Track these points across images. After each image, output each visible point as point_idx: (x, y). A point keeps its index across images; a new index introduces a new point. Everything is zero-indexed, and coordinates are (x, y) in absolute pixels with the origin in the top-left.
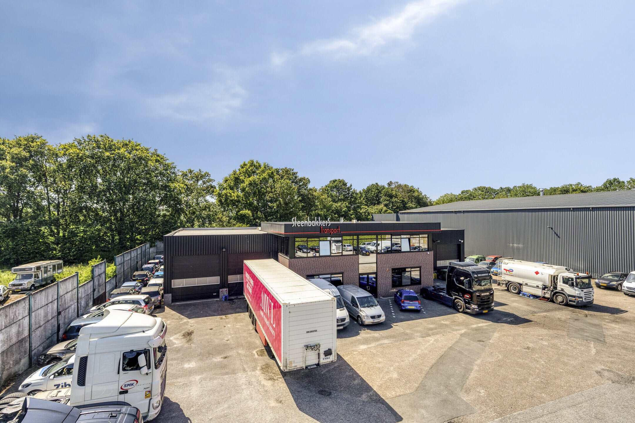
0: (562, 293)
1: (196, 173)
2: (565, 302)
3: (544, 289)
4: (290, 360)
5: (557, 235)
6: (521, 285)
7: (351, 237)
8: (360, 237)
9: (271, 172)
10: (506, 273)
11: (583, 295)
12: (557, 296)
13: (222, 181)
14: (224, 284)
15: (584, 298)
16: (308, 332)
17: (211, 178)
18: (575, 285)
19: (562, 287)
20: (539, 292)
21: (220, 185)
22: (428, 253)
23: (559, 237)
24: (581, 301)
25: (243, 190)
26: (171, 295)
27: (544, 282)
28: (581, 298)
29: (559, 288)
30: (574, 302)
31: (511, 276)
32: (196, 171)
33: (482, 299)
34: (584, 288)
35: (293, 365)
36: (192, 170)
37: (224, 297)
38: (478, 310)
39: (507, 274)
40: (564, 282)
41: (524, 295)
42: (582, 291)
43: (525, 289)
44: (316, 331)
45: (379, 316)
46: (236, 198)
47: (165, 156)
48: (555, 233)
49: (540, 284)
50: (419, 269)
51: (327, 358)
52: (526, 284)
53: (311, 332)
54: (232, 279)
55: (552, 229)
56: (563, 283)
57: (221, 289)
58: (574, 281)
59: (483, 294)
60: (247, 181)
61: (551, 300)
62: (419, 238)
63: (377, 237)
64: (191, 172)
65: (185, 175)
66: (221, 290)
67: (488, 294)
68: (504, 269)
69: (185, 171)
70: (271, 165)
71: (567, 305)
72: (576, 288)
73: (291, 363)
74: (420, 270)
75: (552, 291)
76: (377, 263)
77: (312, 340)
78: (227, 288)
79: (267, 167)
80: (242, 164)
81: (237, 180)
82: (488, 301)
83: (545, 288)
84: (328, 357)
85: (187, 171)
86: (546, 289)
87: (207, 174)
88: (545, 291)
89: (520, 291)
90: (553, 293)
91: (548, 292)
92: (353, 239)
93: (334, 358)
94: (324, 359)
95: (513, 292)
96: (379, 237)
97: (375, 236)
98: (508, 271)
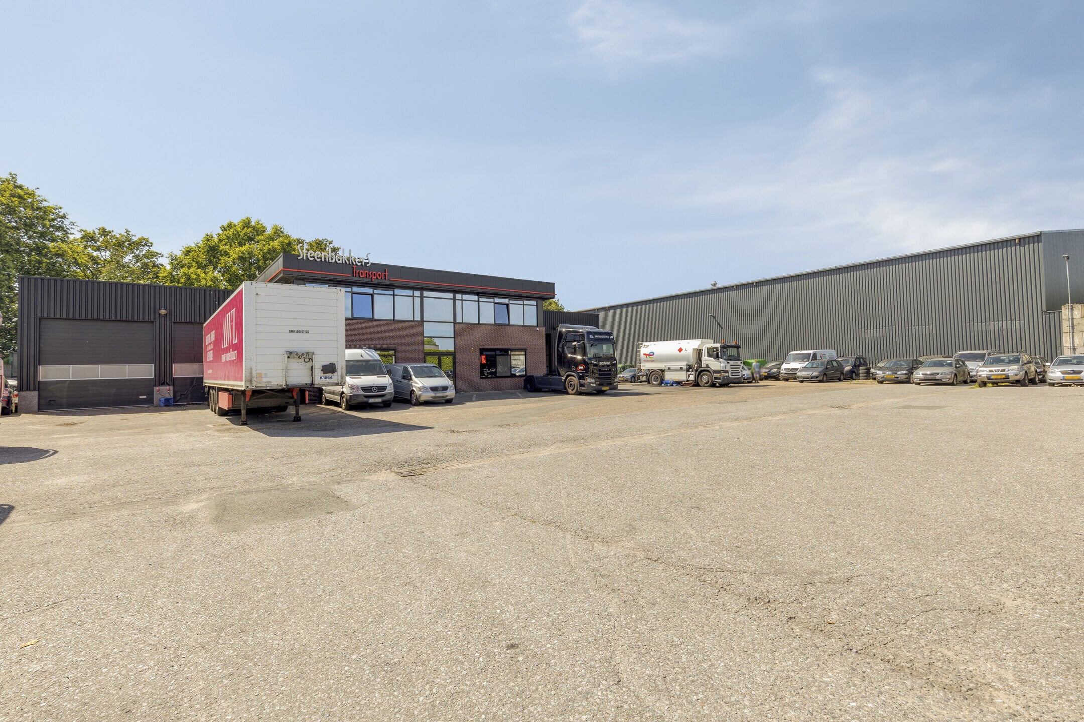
0: (707, 370)
1: (118, 236)
2: (710, 381)
3: (688, 370)
4: (258, 372)
5: (720, 326)
6: (663, 371)
7: (410, 293)
8: (426, 293)
9: (287, 241)
10: (646, 359)
11: (728, 368)
12: (702, 377)
13: (179, 254)
14: (163, 378)
15: (730, 373)
16: (292, 331)
17: (153, 249)
18: (720, 356)
19: (707, 362)
20: (682, 376)
21: (173, 259)
22: (538, 329)
23: (722, 328)
24: (727, 376)
25: (226, 269)
26: (36, 393)
27: (688, 361)
28: (726, 372)
29: (704, 365)
30: (720, 379)
31: (652, 361)
32: (118, 231)
33: (600, 370)
34: (731, 360)
35: (264, 380)
36: (107, 229)
37: (163, 399)
38: (595, 385)
39: (648, 361)
40: (710, 356)
41: (666, 384)
42: (728, 363)
43: (669, 376)
44: (307, 332)
45: (445, 388)
46: (209, 283)
47: (38, 193)
48: (718, 324)
49: (683, 364)
50: (523, 353)
51: (328, 378)
52: (669, 368)
53: (298, 332)
54: (181, 370)
55: (714, 317)
56: (708, 357)
57: (155, 385)
58: (719, 351)
59: (601, 363)
60: (235, 252)
61: (696, 384)
62: (523, 305)
63: (454, 297)
64: (104, 232)
65: (89, 238)
66: (156, 389)
67: (609, 363)
68: (644, 354)
69: (90, 230)
70: (287, 231)
71: (713, 385)
72: (721, 360)
73: (260, 376)
74: (525, 355)
75: (697, 370)
76: (454, 338)
77: (300, 344)
78: (169, 385)
79: (278, 232)
80: (225, 224)
81: (213, 251)
82: (610, 374)
83: (689, 368)
84: (330, 375)
85: (97, 232)
86: (691, 370)
87: (143, 242)
88: (690, 373)
89: (663, 380)
90: (697, 373)
91: (692, 373)
92: (413, 296)
93: (340, 378)
94: (321, 378)
95: (655, 383)
96: (458, 296)
97: (451, 295)
98: (648, 356)
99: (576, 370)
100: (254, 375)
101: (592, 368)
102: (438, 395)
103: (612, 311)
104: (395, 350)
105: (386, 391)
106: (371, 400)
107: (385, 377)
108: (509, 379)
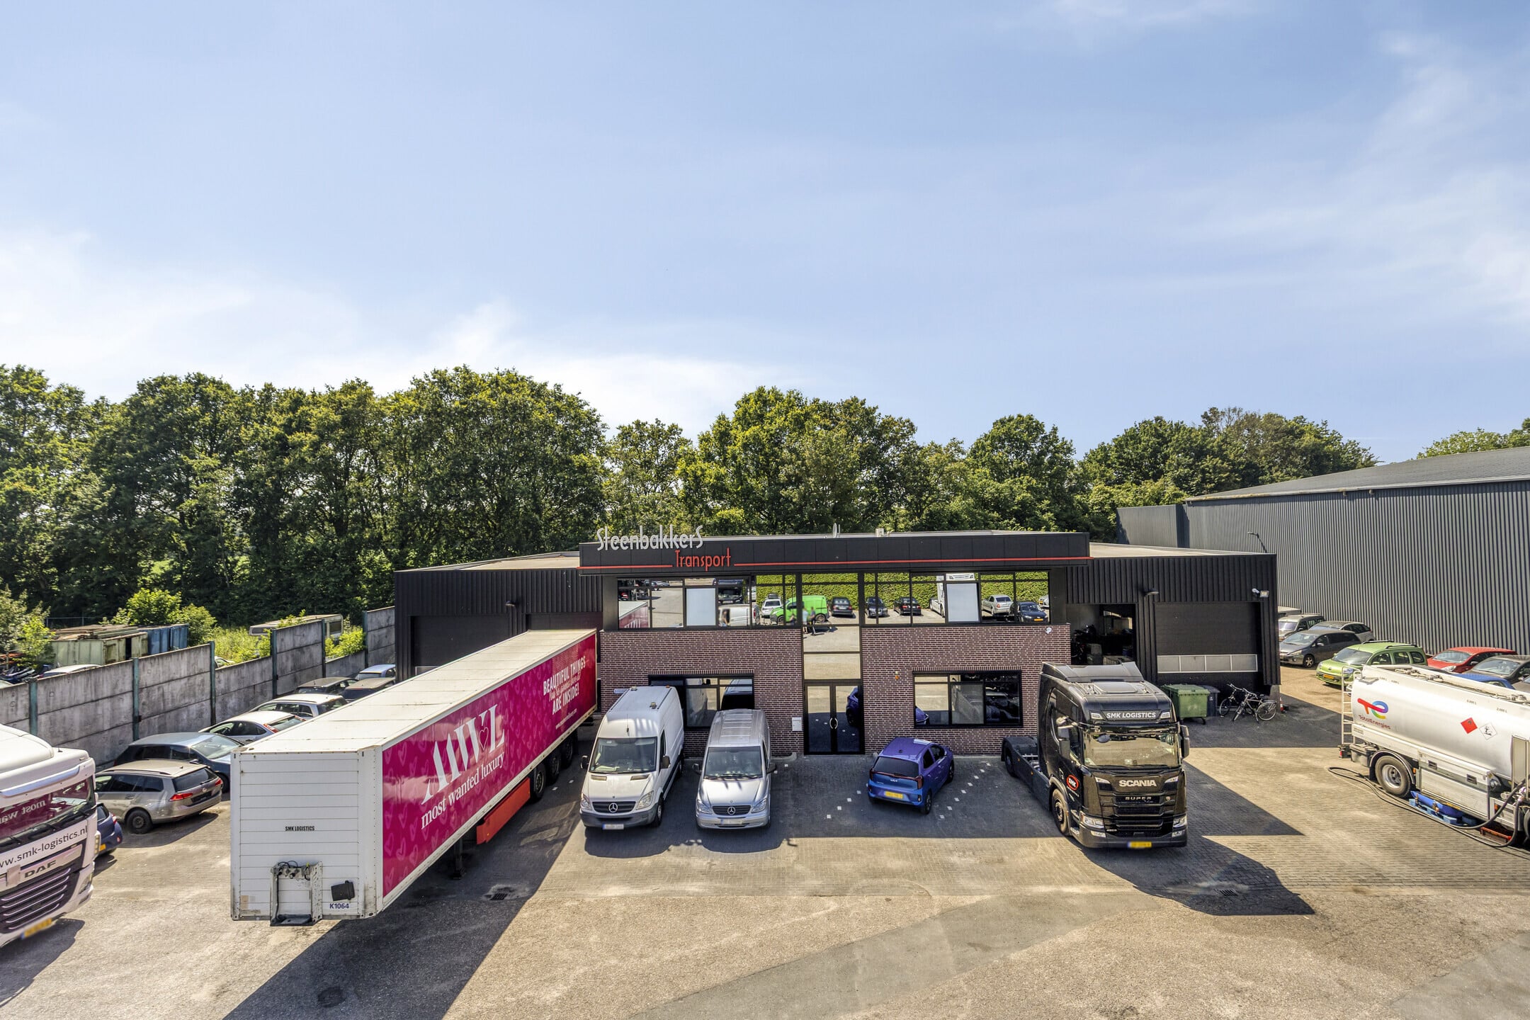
3: (1494, 792)
4: (243, 894)
6: (1414, 764)
7: (776, 579)
8: (805, 578)
10: (1367, 716)
13: (696, 442)
16: (290, 829)
20: (1478, 804)
22: (1050, 629)
27: (1497, 764)
31: (1383, 726)
33: (1121, 800)
35: (250, 907)
38: (1103, 835)
39: (1370, 721)
41: (1421, 803)
43: (1429, 783)
44: (311, 828)
46: (713, 481)
49: (1480, 771)
50: (1014, 678)
51: (342, 906)
52: (1432, 764)
53: (299, 829)
60: (740, 438)
62: (1014, 581)
63: (861, 579)
67: (1151, 783)
68: (1360, 701)
73: (244, 899)
75: (1522, 804)
76: (861, 652)
80: (743, 397)
82: (1158, 810)
83: (1499, 787)
84: (345, 901)
85: (633, 426)
86: (1505, 795)
88: (1502, 801)
89: (1414, 788)
90: (1521, 811)
91: (1509, 806)
92: (784, 585)
93: (361, 908)
94: (331, 906)
95: (1392, 786)
96: (869, 577)
97: (853, 577)
98: (1369, 709)
99: (1066, 782)
100: (238, 899)
102: (728, 822)
103: (1383, 500)
104: (751, 676)
105: (634, 811)
106: (607, 826)
107: (646, 777)
108: (979, 731)
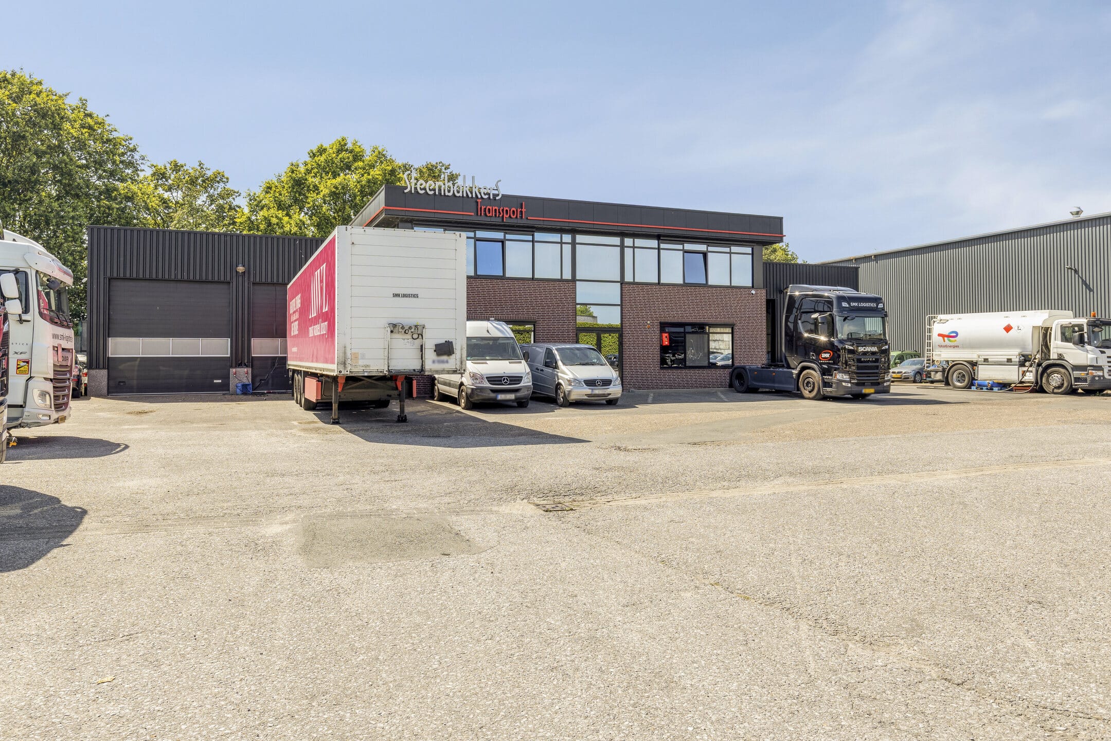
0: (1059, 364)
1: (191, 171)
2: (1065, 385)
3: (1022, 364)
4: (353, 351)
5: (1088, 287)
6: (974, 364)
7: (556, 237)
8: (580, 238)
9: (390, 168)
10: (944, 344)
11: (1103, 361)
12: (1049, 376)
13: (258, 191)
14: (240, 357)
15: (1106, 371)
16: (396, 295)
17: (229, 186)
18: (1086, 340)
19: (1060, 351)
20: (1011, 374)
21: (252, 198)
22: (753, 292)
23: (1090, 290)
24: (1099, 376)
25: (315, 211)
26: (105, 372)
27: (1023, 347)
28: (1100, 368)
29: (1053, 355)
30: (1085, 380)
31: (954, 347)
32: (191, 165)
33: (859, 361)
34: (1108, 347)
35: (361, 362)
36: (180, 163)
37: (240, 385)
38: (849, 385)
39: (946, 346)
40: (1065, 339)
41: (981, 387)
42: (1103, 352)
43: (985, 374)
44: (415, 296)
45: (607, 383)
46: (294, 229)
47: (108, 121)
48: (1084, 282)
49: (1014, 354)
50: (729, 330)
51: (443, 362)
52: (986, 360)
53: (405, 296)
54: (261, 347)
55: (1076, 272)
56: (1062, 341)
57: (231, 367)
58: (1085, 330)
59: (861, 349)
60: (327, 185)
61: (1039, 389)
62: (730, 253)
63: (622, 242)
64: (177, 167)
65: (160, 175)
66: (233, 370)
67: (875, 349)
68: (940, 335)
69: (161, 165)
70: (390, 153)
71: (1072, 392)
72: (1088, 347)
73: (355, 357)
74: (732, 333)
75: (1039, 365)
76: (621, 305)
77: (408, 313)
78: (247, 366)
79: (381, 157)
80: (315, 148)
81: (299, 186)
82: (877, 367)
83: (1025, 360)
84: (445, 358)
85: (168, 166)
86: (1027, 364)
87: (219, 178)
88: (1025, 369)
89: (973, 379)
90: (1040, 369)
91: (1030, 369)
92: (561, 243)
93: (459, 363)
94: (434, 362)
95: (958, 384)
96: (628, 241)
97: (616, 240)
98: (946, 338)
99: (818, 359)
100: (349, 355)
101: (844, 356)
102: (597, 392)
103: (880, 262)
104: (534, 323)
105: (522, 384)
106: (501, 397)
107: (521, 362)
108: (705, 371)
